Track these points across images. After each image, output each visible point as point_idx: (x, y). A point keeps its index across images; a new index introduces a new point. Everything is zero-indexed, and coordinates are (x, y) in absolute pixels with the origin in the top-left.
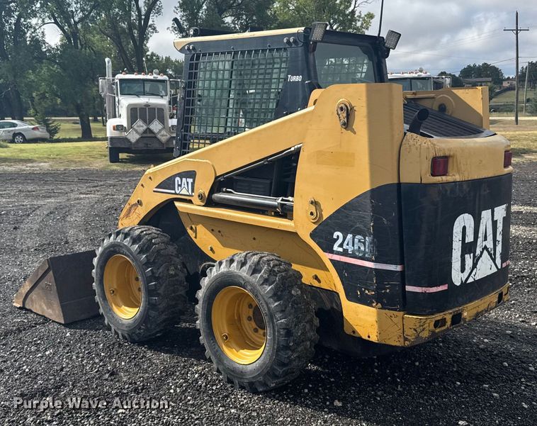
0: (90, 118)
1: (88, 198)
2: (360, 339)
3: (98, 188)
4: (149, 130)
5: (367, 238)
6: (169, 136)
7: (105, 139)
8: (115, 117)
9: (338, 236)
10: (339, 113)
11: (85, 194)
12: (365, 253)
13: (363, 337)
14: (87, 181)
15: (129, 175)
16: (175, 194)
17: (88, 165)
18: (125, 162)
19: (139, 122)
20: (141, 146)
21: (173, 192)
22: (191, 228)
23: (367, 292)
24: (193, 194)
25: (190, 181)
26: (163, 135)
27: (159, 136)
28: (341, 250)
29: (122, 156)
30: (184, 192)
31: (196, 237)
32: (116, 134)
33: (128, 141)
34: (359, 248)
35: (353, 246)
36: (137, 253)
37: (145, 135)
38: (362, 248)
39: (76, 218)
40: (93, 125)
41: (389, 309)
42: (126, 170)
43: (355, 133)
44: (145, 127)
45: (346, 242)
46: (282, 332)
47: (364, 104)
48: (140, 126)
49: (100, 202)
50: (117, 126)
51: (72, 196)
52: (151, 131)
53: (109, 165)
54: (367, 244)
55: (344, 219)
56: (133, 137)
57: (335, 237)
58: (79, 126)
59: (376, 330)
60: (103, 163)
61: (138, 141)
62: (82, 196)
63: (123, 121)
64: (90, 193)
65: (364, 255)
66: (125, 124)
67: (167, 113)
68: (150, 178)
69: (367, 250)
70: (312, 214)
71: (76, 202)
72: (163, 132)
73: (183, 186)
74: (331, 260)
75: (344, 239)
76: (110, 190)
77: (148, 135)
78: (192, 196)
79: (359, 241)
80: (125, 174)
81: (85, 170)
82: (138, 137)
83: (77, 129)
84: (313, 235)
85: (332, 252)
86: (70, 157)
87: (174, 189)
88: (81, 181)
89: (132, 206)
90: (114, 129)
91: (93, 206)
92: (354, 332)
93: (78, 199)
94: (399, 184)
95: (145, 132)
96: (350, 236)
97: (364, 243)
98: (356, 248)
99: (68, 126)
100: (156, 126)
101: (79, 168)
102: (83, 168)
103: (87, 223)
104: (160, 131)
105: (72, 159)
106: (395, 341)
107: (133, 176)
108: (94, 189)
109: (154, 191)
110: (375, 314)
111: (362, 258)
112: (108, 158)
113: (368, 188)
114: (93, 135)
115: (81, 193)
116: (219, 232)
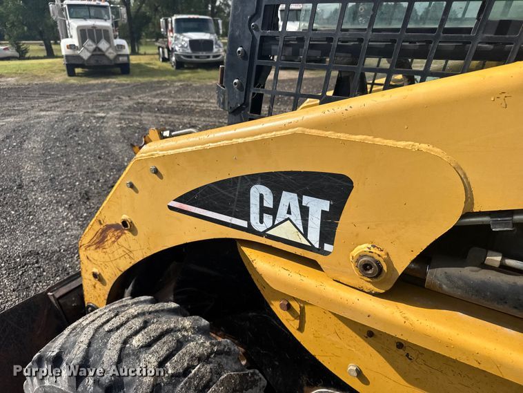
0: (52, 42)
1: (48, 116)
3: (58, 104)
4: (98, 49)
6: (115, 54)
7: (62, 57)
8: (67, 37)
11: (44, 110)
14: (48, 96)
15: (85, 88)
16: (250, 229)
17: (50, 79)
18: (81, 76)
19: (89, 42)
20: (93, 62)
21: (244, 224)
24: (327, 248)
25: (316, 206)
26: (110, 53)
27: (107, 54)
29: (78, 70)
30: (287, 230)
31: (301, 329)
32: (70, 52)
33: (82, 58)
37: (95, 53)
39: (34, 144)
40: (53, 47)
42: (82, 83)
44: (94, 46)
48: (90, 44)
49: (61, 120)
50: (70, 45)
51: (33, 113)
52: (100, 50)
53: (67, 79)
56: (86, 55)
58: (44, 47)
60: (61, 77)
61: (90, 58)
62: (42, 113)
63: (75, 41)
64: (50, 109)
66: (77, 44)
67: (112, 34)
68: (156, 172)
71: (36, 121)
72: (110, 50)
73: (282, 213)
76: (70, 106)
77: (98, 53)
78: (321, 251)
80: (82, 88)
81: (47, 85)
82: (89, 54)
83: (42, 50)
86: (35, 72)
88: (42, 96)
89: (109, 227)
90: (68, 48)
91: (53, 126)
93: (38, 117)
95: (95, 50)
99: (35, 47)
100: (103, 45)
101: (41, 82)
102: (46, 82)
103: (46, 152)
104: (107, 49)
105: (36, 73)
107: (89, 90)
108: (55, 104)
109: (171, 208)
112: (66, 72)
114: (55, 54)
115: (41, 110)
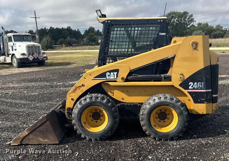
2: (200, 114)
5: (202, 83)
9: (191, 84)
10: (193, 44)
12: (202, 87)
13: (201, 114)
21: (106, 78)
22: (111, 92)
23: (202, 99)
24: (117, 78)
25: (115, 73)
28: (192, 88)
30: (112, 78)
31: (113, 95)
34: (199, 86)
35: (197, 86)
36: (106, 103)
38: (201, 86)
41: (209, 103)
43: (198, 51)
45: (194, 85)
46: (186, 117)
47: (202, 42)
54: (202, 84)
55: (194, 78)
57: (190, 84)
59: (206, 110)
65: (201, 88)
68: (90, 74)
69: (202, 86)
70: (181, 78)
73: (111, 75)
74: (188, 92)
75: (193, 84)
78: (117, 79)
79: (200, 84)
84: (180, 85)
85: (189, 89)
87: (106, 77)
89: (77, 87)
92: (197, 113)
94: (211, 65)
96: (196, 83)
97: (201, 85)
98: (198, 86)
106: (210, 112)
109: (92, 80)
110: (205, 105)
111: (201, 89)
113: (203, 67)
116: (127, 91)
